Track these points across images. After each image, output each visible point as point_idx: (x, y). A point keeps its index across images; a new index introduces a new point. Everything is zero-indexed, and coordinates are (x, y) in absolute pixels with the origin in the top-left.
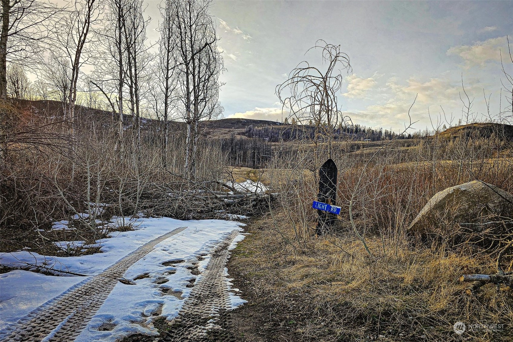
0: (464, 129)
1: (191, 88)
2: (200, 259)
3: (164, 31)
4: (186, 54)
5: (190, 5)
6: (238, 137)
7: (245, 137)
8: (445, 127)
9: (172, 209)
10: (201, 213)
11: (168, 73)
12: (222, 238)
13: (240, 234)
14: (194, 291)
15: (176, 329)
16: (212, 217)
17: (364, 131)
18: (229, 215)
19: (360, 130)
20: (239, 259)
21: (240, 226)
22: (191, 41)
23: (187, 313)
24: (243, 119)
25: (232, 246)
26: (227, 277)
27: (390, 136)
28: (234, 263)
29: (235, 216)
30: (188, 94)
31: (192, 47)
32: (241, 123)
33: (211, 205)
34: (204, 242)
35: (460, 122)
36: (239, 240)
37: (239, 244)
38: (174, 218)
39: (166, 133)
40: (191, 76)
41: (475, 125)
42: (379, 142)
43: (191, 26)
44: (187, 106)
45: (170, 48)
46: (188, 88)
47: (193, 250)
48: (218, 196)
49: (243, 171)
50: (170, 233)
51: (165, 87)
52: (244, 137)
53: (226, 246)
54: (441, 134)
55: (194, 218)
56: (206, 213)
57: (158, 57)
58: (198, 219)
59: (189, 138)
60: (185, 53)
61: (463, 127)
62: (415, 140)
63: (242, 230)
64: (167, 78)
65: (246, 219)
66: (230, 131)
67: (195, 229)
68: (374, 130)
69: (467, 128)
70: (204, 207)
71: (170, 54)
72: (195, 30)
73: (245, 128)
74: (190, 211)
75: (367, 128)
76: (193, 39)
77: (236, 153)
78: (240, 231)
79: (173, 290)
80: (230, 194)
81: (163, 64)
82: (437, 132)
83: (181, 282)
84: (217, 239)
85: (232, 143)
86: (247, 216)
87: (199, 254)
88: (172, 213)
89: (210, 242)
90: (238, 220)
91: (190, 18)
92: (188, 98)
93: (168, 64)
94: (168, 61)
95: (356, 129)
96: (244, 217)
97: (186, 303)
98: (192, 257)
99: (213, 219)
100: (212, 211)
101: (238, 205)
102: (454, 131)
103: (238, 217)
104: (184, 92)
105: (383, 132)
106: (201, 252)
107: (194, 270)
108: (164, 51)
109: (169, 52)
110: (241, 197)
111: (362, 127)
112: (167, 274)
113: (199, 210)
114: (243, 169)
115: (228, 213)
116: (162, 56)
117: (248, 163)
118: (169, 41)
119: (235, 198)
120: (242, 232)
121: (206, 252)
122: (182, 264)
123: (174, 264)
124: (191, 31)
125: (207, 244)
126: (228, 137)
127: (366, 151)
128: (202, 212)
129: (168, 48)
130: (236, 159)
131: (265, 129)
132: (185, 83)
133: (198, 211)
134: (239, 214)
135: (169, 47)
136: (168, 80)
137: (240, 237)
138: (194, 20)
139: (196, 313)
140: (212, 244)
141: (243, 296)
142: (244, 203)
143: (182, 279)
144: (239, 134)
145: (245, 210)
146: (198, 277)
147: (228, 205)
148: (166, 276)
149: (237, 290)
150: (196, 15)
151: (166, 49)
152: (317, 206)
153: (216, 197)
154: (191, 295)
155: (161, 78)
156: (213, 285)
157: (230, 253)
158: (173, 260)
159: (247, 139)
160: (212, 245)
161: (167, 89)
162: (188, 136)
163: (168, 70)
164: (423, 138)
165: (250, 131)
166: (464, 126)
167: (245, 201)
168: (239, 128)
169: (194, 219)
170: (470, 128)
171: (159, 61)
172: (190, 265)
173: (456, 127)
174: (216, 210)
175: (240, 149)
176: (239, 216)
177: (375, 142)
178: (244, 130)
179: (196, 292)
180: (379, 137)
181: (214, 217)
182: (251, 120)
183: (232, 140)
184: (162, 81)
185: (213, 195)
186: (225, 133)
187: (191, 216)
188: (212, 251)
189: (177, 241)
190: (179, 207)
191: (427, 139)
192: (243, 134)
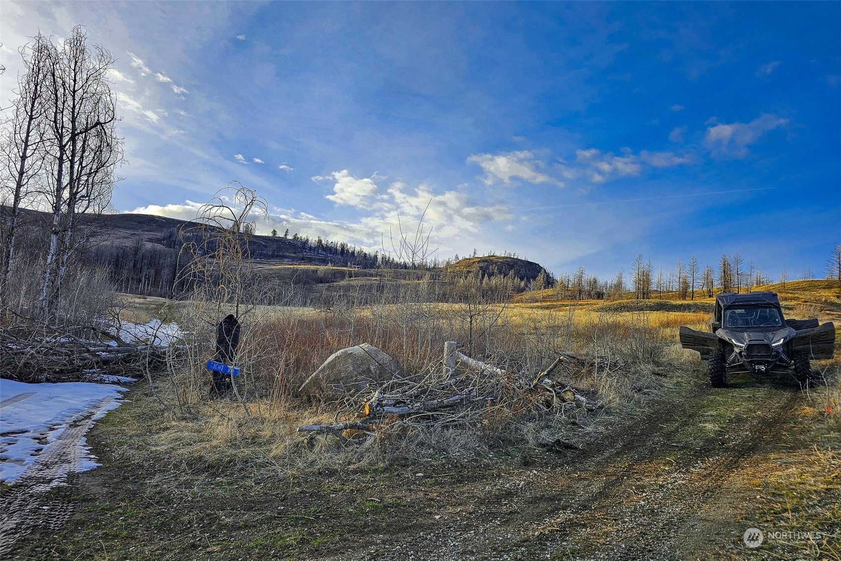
0: (479, 262)
1: (66, 180)
2: (51, 429)
3: (27, 87)
4: (62, 131)
5: (76, 62)
6: (149, 245)
7: (161, 246)
8: (457, 257)
9: (14, 367)
10: (60, 373)
11: (25, 149)
12: (87, 406)
13: (115, 401)
14: (40, 459)
15: (17, 488)
16: (78, 379)
17: (353, 253)
18: (106, 376)
19: (348, 251)
20: (103, 428)
21: (119, 392)
22: (73, 112)
23: (29, 476)
24: (159, 217)
25: (99, 414)
26: (85, 446)
27: (387, 262)
28: (95, 433)
29: (115, 378)
30: (60, 189)
31: (73, 122)
32: (155, 223)
33: (77, 362)
34: (59, 411)
35: (475, 253)
36: (111, 408)
37: (110, 413)
38: (15, 381)
39: (11, 241)
40: (67, 165)
41: (492, 258)
42: (372, 271)
43: (74, 92)
44: (55, 207)
45: (34, 113)
46: (59, 180)
47: (43, 420)
48: (92, 349)
49: (150, 303)
50: (9, 400)
51: (19, 169)
52: (159, 247)
53: (90, 416)
54: (451, 266)
55: (48, 380)
56: (68, 373)
57: (12, 124)
58: (55, 382)
59: (53, 255)
60: (60, 131)
61: (478, 260)
62: (420, 272)
63: (120, 396)
64: (24, 158)
65: (130, 383)
66: (134, 234)
67: (48, 395)
68: (367, 253)
69: (483, 261)
70: (65, 365)
71: (32, 122)
72: (82, 99)
73: (163, 231)
74: (41, 371)
75: (357, 249)
76: (76, 111)
77: (141, 272)
78: (115, 398)
79: (13, 459)
80: (111, 346)
81: (18, 135)
82: (448, 263)
83: (24, 452)
84: (79, 407)
85: (136, 254)
86: (133, 377)
87: (52, 424)
88: (13, 373)
89: (68, 411)
90: (118, 383)
91: (75, 81)
92: (59, 197)
93: (28, 136)
94: (28, 132)
95: (342, 249)
96: (129, 379)
97: (29, 468)
98: (40, 427)
99: (78, 381)
100: (78, 370)
101: (121, 363)
102: (468, 263)
103: (118, 379)
104: (52, 186)
105: (379, 257)
106: (54, 422)
107: (42, 440)
108: (23, 115)
109: (31, 118)
110: (128, 351)
111: (350, 247)
112: (5, 444)
113: (57, 370)
114: (150, 299)
115: (105, 373)
116: (18, 123)
117: (161, 289)
118: (33, 103)
119: (118, 352)
120: (119, 399)
121: (61, 422)
122: (26, 434)
123: (15, 435)
124: (74, 99)
125: (63, 413)
126: (129, 243)
127: (355, 282)
128: (62, 371)
129: (31, 113)
130: (140, 281)
131: (197, 236)
132: (56, 173)
133: (55, 370)
134: (122, 375)
135: (32, 111)
136: (24, 160)
137: (114, 405)
138: (81, 83)
139: (40, 476)
140: (70, 412)
141: (98, 461)
142: (131, 359)
143: (25, 448)
144: (150, 240)
145: (131, 370)
146: (45, 447)
147: (106, 362)
148: (4, 447)
149: (93, 456)
150: (85, 77)
151: (27, 113)
152: (213, 367)
153: (88, 351)
154: (35, 462)
155: (13, 156)
156: (64, 453)
157: (94, 423)
158: (12, 431)
159: (164, 250)
160: (71, 414)
161: (21, 173)
162: (52, 251)
163: (27, 146)
164: (429, 269)
165: (170, 236)
166: (480, 258)
167: (133, 356)
168: (152, 231)
169: (48, 382)
170: (486, 261)
171: (12, 130)
172: (38, 435)
173: (470, 259)
174: (85, 369)
175: (150, 265)
176: (120, 378)
177: (367, 271)
178: (159, 235)
179: (42, 460)
180: (374, 264)
181: (81, 379)
182: (173, 219)
183: (137, 250)
184: (14, 160)
185: (83, 347)
186: (124, 237)
187: (43, 377)
188: (70, 421)
189: (21, 410)
190: (26, 365)
191: (435, 272)
192: (158, 241)
